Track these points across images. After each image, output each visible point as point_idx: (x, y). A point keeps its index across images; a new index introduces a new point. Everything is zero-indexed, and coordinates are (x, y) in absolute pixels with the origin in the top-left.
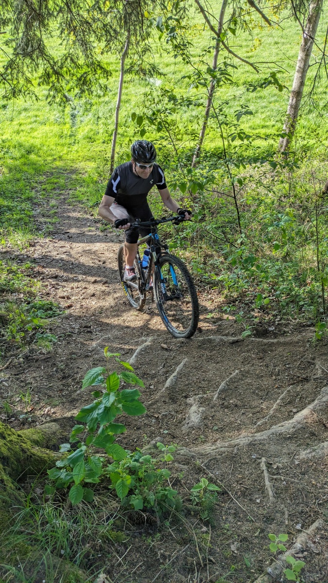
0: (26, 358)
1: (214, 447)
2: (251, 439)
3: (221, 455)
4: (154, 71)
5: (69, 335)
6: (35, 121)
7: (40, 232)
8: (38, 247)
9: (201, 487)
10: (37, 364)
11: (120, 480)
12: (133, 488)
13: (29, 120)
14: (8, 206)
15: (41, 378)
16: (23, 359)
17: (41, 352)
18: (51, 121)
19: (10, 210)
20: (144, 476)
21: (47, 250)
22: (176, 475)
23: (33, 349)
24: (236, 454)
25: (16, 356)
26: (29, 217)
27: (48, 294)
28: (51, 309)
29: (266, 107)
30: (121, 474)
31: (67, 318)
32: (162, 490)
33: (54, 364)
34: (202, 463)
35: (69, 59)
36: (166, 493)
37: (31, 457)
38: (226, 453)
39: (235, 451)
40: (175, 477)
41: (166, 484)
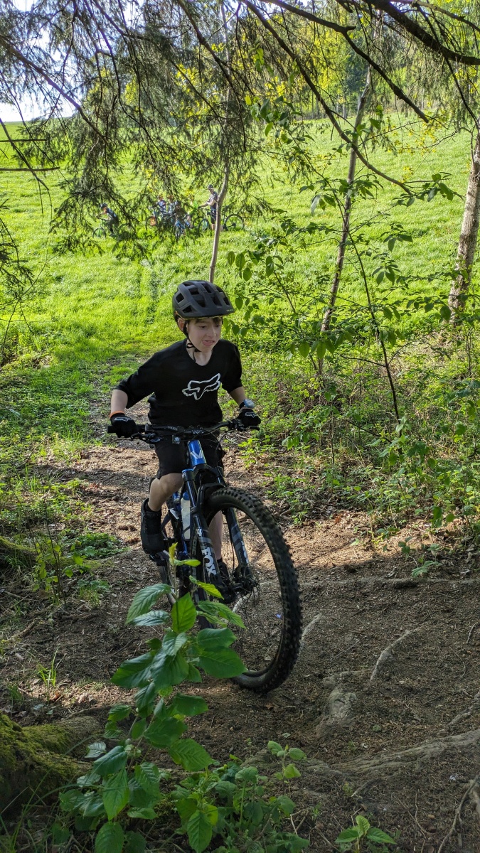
0: (60, 618)
1: (376, 761)
2: (445, 745)
3: (391, 774)
4: (264, 207)
5: (131, 583)
6: (100, 295)
7: (98, 439)
8: (93, 459)
9: (355, 834)
10: (74, 628)
11: (196, 814)
12: (223, 834)
13: (91, 294)
14: (54, 405)
15: (79, 647)
16: (54, 619)
17: (84, 607)
18: (121, 294)
19: (57, 410)
20: (244, 808)
21: (106, 463)
22: (305, 812)
23: (71, 604)
24: (418, 774)
25: (43, 615)
26: (84, 418)
27: (103, 523)
28: (106, 545)
29: (423, 265)
30: (199, 802)
31: (129, 558)
32: (278, 838)
33: (103, 626)
34: (355, 789)
35: (145, 198)
36: (287, 843)
37: (32, 767)
38: (400, 771)
39: (417, 767)
40: (304, 815)
41: (288, 828)
